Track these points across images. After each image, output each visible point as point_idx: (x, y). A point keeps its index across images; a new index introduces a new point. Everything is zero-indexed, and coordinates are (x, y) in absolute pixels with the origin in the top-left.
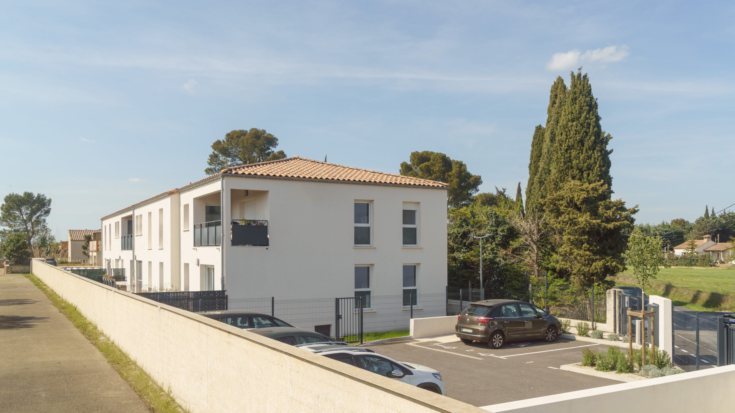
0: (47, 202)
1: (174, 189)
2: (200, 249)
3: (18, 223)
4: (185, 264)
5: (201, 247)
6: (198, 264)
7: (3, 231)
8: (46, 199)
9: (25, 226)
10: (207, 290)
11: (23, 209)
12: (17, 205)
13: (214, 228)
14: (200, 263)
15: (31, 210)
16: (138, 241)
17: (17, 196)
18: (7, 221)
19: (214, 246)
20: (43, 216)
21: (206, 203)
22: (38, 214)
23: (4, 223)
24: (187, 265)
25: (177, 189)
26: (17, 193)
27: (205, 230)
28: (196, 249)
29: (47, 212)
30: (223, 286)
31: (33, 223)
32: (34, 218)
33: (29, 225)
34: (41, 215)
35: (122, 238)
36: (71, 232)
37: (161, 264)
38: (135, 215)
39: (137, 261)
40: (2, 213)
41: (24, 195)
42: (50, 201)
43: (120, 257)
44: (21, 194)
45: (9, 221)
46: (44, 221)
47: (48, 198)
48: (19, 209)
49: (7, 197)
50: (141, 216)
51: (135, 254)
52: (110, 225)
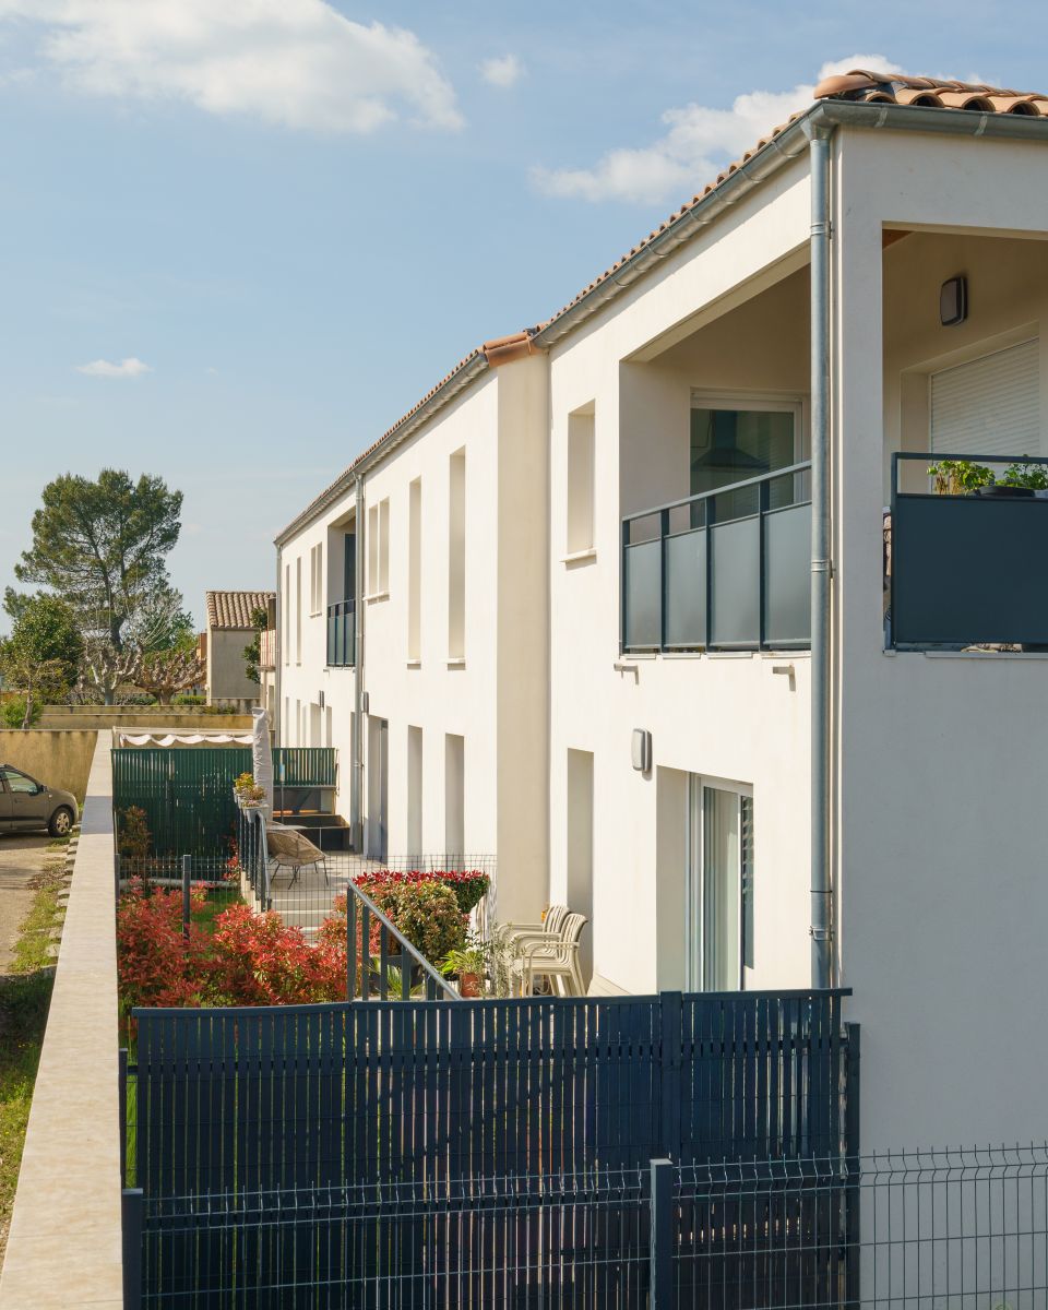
0: (170, 503)
1: (519, 334)
2: (657, 668)
3: (82, 574)
4: (573, 753)
5: (660, 657)
6: (646, 767)
7: (37, 598)
8: (166, 495)
9: (103, 584)
10: (698, 987)
11: (99, 526)
12: (81, 516)
13: (751, 525)
14: (658, 760)
15: (122, 529)
16: (380, 625)
17: (79, 484)
18: (49, 567)
19: (754, 649)
20: (157, 549)
21: (694, 390)
22: (142, 544)
23: (43, 573)
24: (581, 762)
25: (531, 332)
26: (81, 475)
27: (689, 547)
28: (635, 669)
29: (170, 536)
30: (824, 961)
31: (127, 571)
32: (130, 558)
33: (115, 577)
34: (149, 547)
35: (329, 615)
36: (217, 598)
37: (456, 744)
38: (368, 506)
39: (373, 719)
40: (35, 540)
41: (100, 481)
42: (178, 499)
43: (322, 695)
44: (94, 478)
45: (55, 565)
46: (160, 564)
47: (171, 491)
48: (86, 525)
49: (50, 487)
50: (385, 504)
51: (367, 688)
52: (299, 560)
